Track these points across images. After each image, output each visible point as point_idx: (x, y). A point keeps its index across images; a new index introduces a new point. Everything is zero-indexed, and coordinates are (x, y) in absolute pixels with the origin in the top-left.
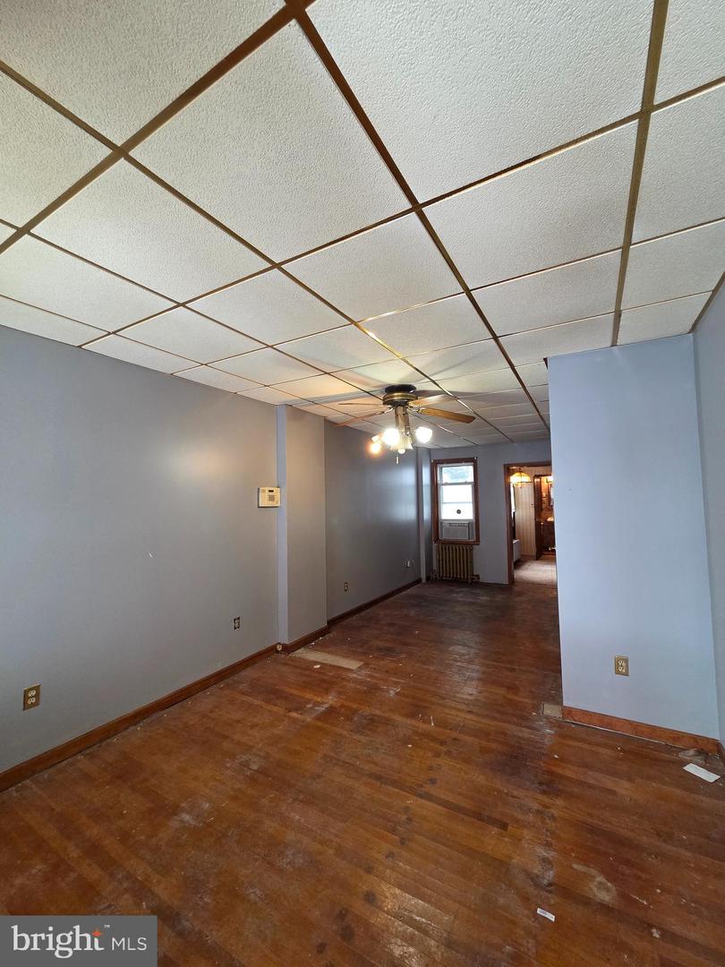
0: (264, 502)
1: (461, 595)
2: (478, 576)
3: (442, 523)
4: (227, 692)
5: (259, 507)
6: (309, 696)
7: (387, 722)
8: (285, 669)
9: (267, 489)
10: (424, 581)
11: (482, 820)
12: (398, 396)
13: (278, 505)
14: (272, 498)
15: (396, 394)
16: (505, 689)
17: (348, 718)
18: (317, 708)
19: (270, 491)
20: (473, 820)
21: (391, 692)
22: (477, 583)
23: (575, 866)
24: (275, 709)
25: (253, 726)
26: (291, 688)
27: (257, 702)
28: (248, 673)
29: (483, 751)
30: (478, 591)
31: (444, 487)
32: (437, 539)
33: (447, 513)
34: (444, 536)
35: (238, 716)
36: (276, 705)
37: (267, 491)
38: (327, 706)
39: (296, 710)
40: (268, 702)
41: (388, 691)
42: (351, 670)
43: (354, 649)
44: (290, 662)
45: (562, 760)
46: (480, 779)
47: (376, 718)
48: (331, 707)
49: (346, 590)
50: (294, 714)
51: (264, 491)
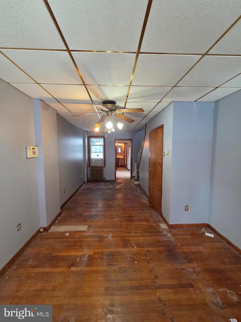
0: (30, 154)
1: (102, 186)
2: (105, 178)
3: (92, 160)
4: (21, 270)
5: (27, 158)
6: (74, 253)
7: (119, 253)
8: (50, 241)
9: (31, 148)
10: (86, 182)
11: (185, 287)
12: (110, 106)
13: (38, 156)
14: (34, 153)
15: (108, 105)
16: (145, 222)
17: (102, 259)
18: (83, 259)
19: (33, 149)
20: (183, 289)
21: (110, 237)
22: (105, 180)
23: (220, 290)
24: (60, 270)
25: (54, 288)
26: (61, 252)
27: (46, 270)
28: (29, 251)
29: (160, 252)
30: (107, 184)
31: (92, 146)
32: (90, 166)
33: (93, 156)
34: (93, 164)
35: (39, 286)
36: (60, 267)
37: (32, 149)
38: (87, 256)
39: (73, 265)
40: (53, 266)
41: (107, 237)
42: (85, 231)
43: (78, 219)
44: (51, 236)
45: (181, 245)
46: (169, 266)
47: (113, 254)
48: (89, 256)
49: (65, 192)
50: (73, 269)
51: (30, 149)
